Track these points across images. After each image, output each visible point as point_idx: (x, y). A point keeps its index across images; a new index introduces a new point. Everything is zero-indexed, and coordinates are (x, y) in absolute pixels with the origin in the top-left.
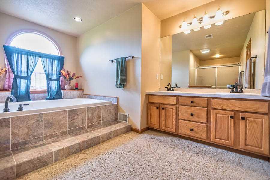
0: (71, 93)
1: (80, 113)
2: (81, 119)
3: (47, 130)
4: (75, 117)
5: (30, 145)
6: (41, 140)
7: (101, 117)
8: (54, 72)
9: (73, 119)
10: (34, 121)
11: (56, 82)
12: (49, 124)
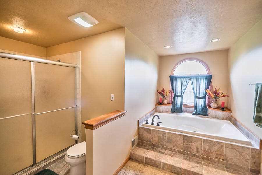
0: (215, 112)
1: (195, 142)
2: (196, 147)
3: (168, 144)
4: (190, 144)
5: (158, 149)
6: (164, 149)
7: (223, 156)
8: (201, 90)
9: (187, 144)
10: (162, 135)
11: (202, 99)
12: (169, 141)
